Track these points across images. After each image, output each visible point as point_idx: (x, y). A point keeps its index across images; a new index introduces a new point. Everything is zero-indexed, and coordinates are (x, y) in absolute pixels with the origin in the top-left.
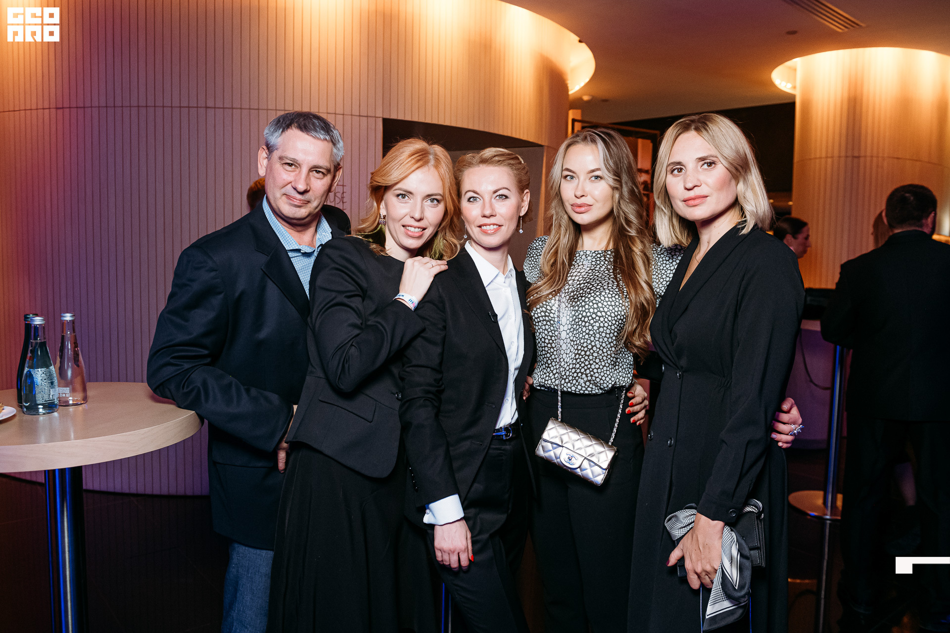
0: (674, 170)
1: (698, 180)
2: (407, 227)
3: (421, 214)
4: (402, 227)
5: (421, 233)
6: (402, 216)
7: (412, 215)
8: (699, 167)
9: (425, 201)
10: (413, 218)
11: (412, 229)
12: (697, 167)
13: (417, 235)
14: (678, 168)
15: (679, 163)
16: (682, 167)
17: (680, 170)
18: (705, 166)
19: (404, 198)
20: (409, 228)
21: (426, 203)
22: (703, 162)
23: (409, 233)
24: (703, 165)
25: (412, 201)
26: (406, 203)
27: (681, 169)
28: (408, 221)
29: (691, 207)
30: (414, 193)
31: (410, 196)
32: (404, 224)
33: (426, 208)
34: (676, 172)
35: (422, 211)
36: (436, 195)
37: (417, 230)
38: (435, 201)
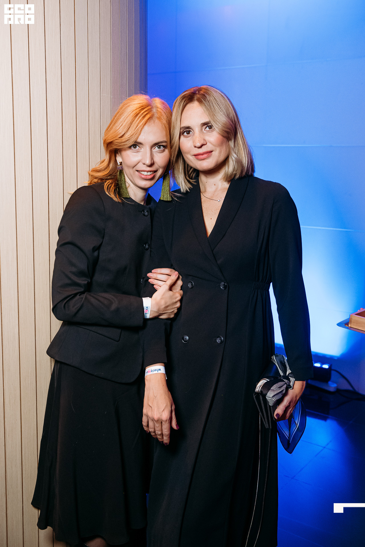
0: (185, 132)
1: (204, 140)
2: (141, 172)
3: (151, 161)
4: (136, 172)
5: (152, 176)
6: (135, 164)
7: (143, 162)
8: (203, 130)
9: (153, 148)
10: (144, 164)
11: (145, 173)
12: (202, 130)
13: (150, 177)
14: (187, 130)
15: (188, 127)
16: (190, 130)
17: (188, 133)
18: (208, 129)
19: (135, 147)
20: (143, 173)
21: (154, 150)
22: (206, 126)
23: (143, 176)
24: (206, 127)
25: (142, 150)
26: (137, 152)
27: (189, 131)
28: (141, 167)
29: (200, 160)
30: (143, 143)
31: (140, 146)
32: (138, 169)
33: (154, 154)
34: (185, 134)
35: (152, 158)
36: (162, 142)
37: (149, 173)
38: (162, 147)
